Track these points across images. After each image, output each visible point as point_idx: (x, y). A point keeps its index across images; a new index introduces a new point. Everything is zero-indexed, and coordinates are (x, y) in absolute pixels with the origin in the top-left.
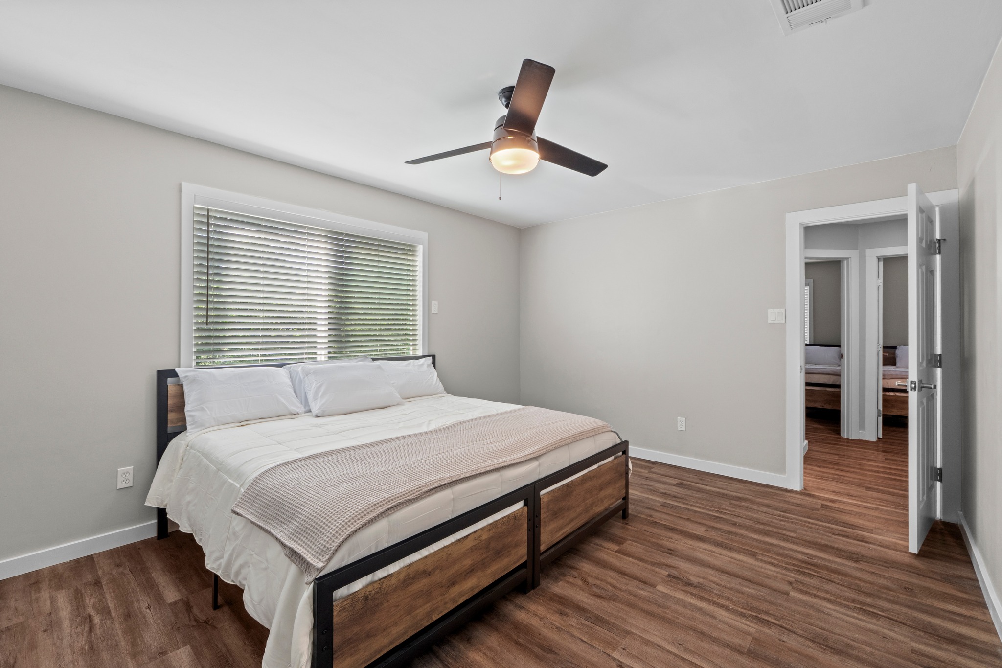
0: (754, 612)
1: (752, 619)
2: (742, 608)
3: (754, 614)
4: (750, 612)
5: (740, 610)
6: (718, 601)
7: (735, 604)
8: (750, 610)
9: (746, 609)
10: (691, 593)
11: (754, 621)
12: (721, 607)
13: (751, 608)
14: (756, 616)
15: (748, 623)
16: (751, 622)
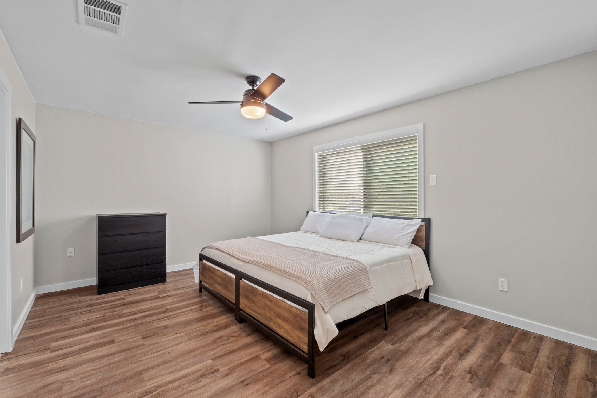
0: (156, 394)
1: (153, 389)
2: (164, 390)
3: (155, 393)
4: (158, 391)
5: (164, 388)
6: (179, 382)
7: (170, 389)
8: (159, 393)
9: (162, 391)
10: (195, 373)
11: (151, 389)
12: (174, 380)
13: (159, 395)
14: (153, 393)
15: (153, 385)
16: (152, 387)
